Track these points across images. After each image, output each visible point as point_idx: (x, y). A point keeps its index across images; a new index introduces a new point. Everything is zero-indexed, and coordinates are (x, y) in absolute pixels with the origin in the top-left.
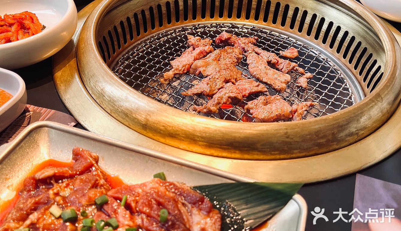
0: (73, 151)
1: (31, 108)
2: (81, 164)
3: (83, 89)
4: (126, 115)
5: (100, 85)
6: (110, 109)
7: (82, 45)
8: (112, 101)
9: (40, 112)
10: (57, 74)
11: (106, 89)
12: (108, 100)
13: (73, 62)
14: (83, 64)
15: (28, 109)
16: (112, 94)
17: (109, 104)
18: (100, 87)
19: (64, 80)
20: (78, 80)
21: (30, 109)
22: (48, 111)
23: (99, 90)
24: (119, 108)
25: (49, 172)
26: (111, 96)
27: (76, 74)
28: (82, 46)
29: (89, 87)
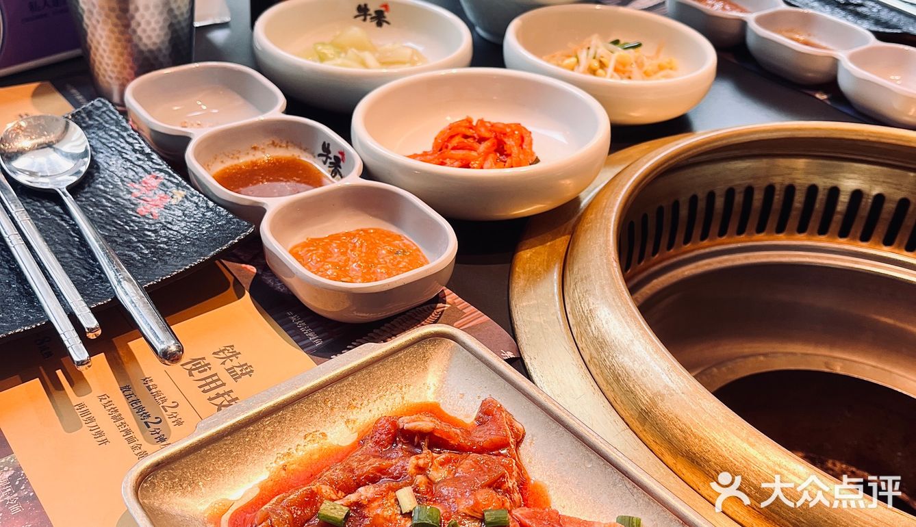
0: (483, 403)
1: (451, 297)
2: (488, 433)
3: (557, 298)
4: (617, 378)
5: (591, 300)
6: (591, 354)
7: (592, 214)
8: (601, 340)
9: (461, 311)
10: (522, 253)
11: (598, 313)
12: (593, 334)
13: (561, 243)
14: (577, 250)
15: (445, 297)
16: (605, 326)
17: (592, 343)
18: (588, 305)
19: (530, 269)
20: (555, 277)
21: (448, 299)
22: (476, 314)
23: (586, 308)
24: (608, 357)
25: (426, 424)
26: (603, 330)
27: (557, 265)
28: (590, 216)
29: (570, 298)
